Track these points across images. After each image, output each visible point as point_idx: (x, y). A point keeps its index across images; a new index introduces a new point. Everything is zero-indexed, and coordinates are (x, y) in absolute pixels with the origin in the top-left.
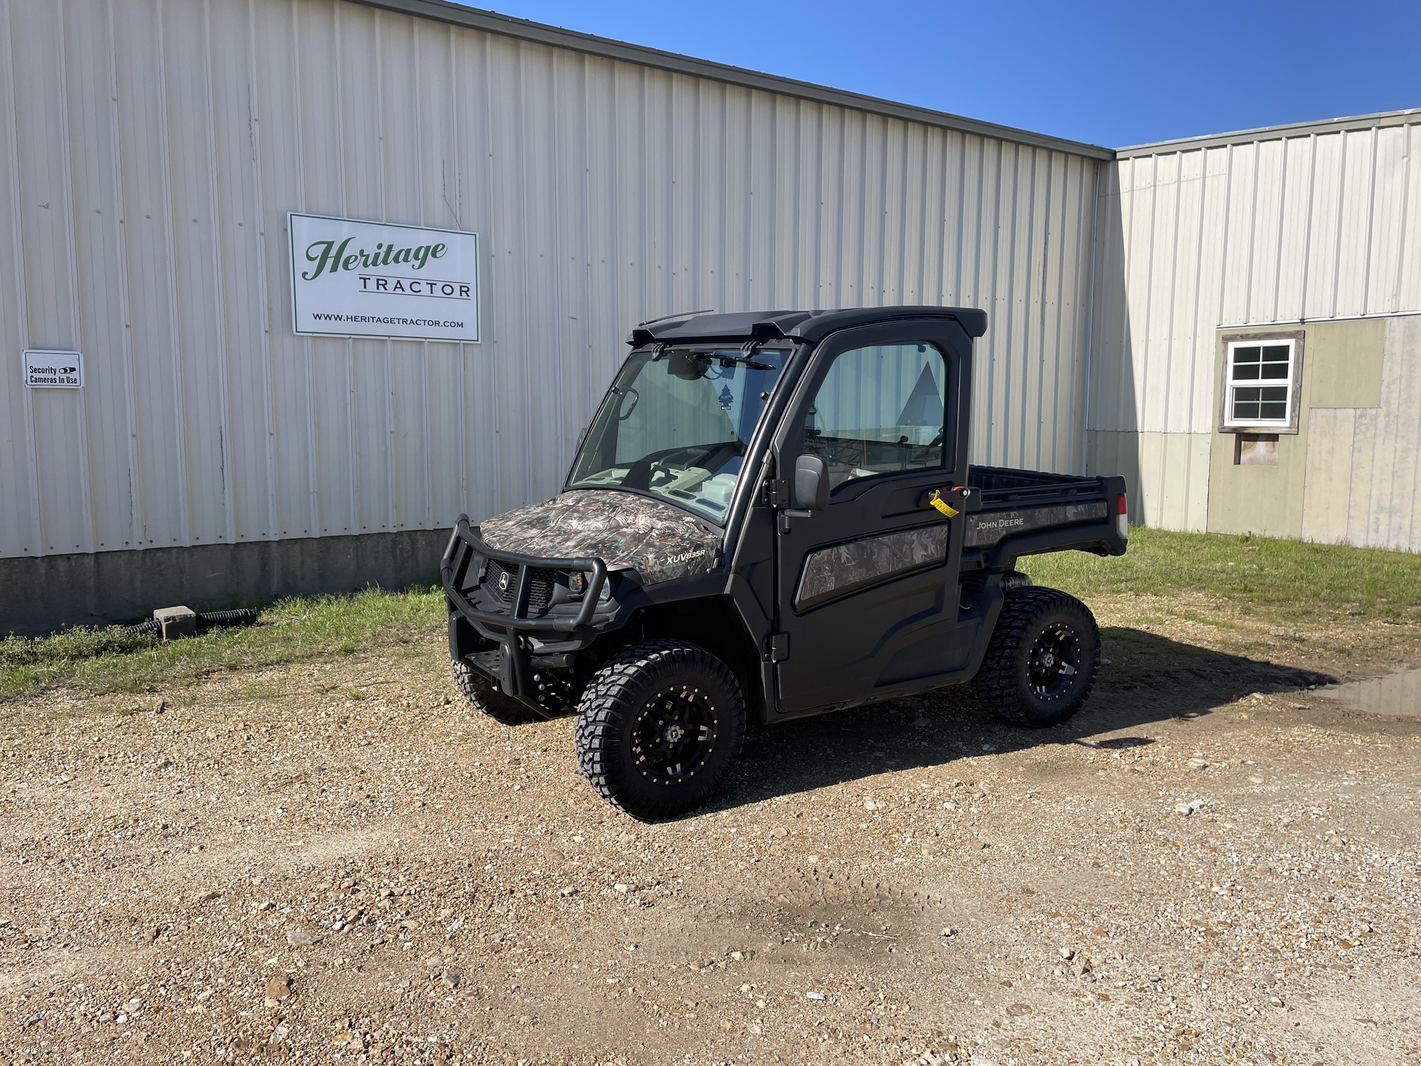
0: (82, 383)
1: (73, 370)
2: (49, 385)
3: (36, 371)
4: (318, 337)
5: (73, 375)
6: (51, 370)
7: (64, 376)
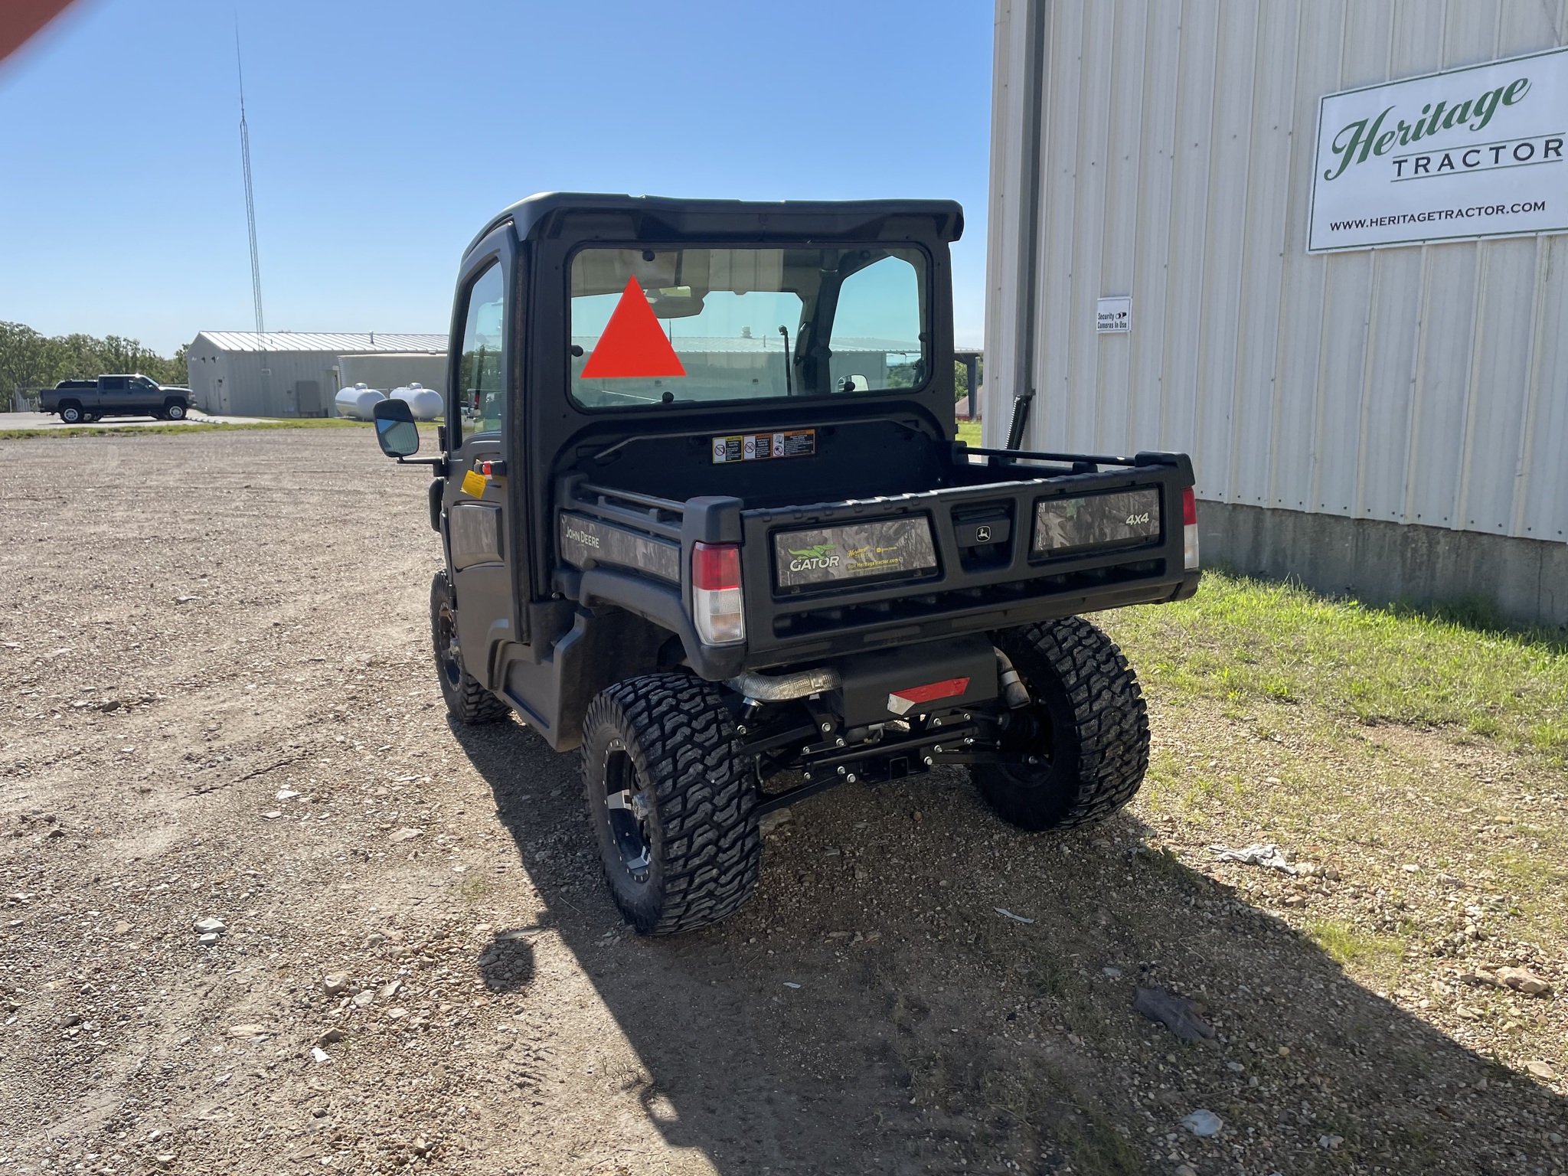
0: (1129, 327)
1: (1125, 314)
2: (1107, 331)
3: (1101, 317)
4: (1339, 254)
5: (1125, 320)
6: (1111, 316)
7: (1118, 322)
